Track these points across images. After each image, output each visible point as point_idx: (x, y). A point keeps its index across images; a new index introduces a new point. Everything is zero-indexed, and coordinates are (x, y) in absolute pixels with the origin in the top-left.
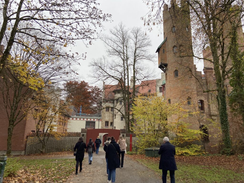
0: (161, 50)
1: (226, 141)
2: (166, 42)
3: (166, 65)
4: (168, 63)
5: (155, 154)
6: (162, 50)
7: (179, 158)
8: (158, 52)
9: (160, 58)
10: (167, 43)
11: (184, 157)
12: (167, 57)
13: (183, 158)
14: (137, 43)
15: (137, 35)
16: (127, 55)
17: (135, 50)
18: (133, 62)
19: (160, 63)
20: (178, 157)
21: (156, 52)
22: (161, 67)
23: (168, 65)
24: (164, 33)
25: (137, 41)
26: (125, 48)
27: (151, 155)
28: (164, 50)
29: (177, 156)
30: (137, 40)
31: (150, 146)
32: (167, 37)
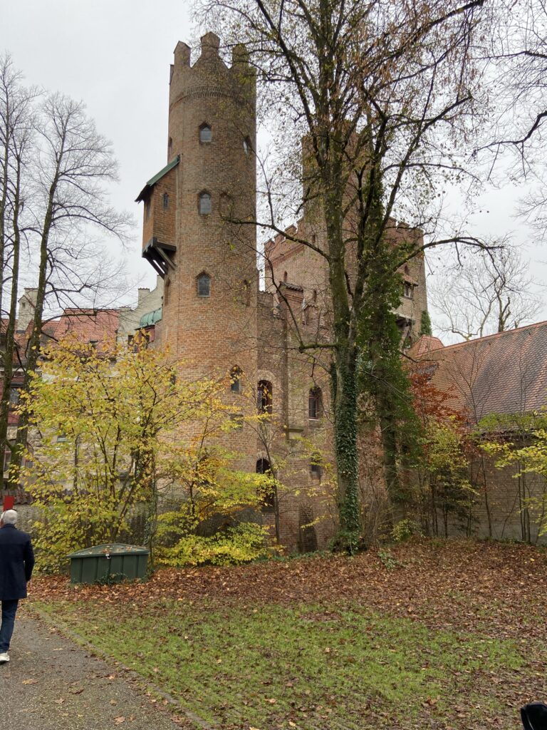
0: (158, 194)
1: (349, 507)
2: (176, 170)
3: (171, 252)
4: (177, 245)
5: (109, 572)
6: (161, 194)
7: (201, 577)
8: (142, 202)
9: (151, 222)
10: (177, 176)
11: (218, 573)
12: (177, 224)
13: (217, 577)
14: (66, 155)
15: (68, 128)
16: (17, 189)
17: (53, 177)
18: (43, 222)
19: (150, 238)
20: (196, 574)
21: (139, 200)
22: (151, 254)
23: (177, 253)
24: (170, 141)
25: (65, 149)
26: (12, 160)
27: (96, 577)
28: (166, 196)
29: (192, 572)
30: (65, 145)
31: (93, 538)
32: (179, 156)
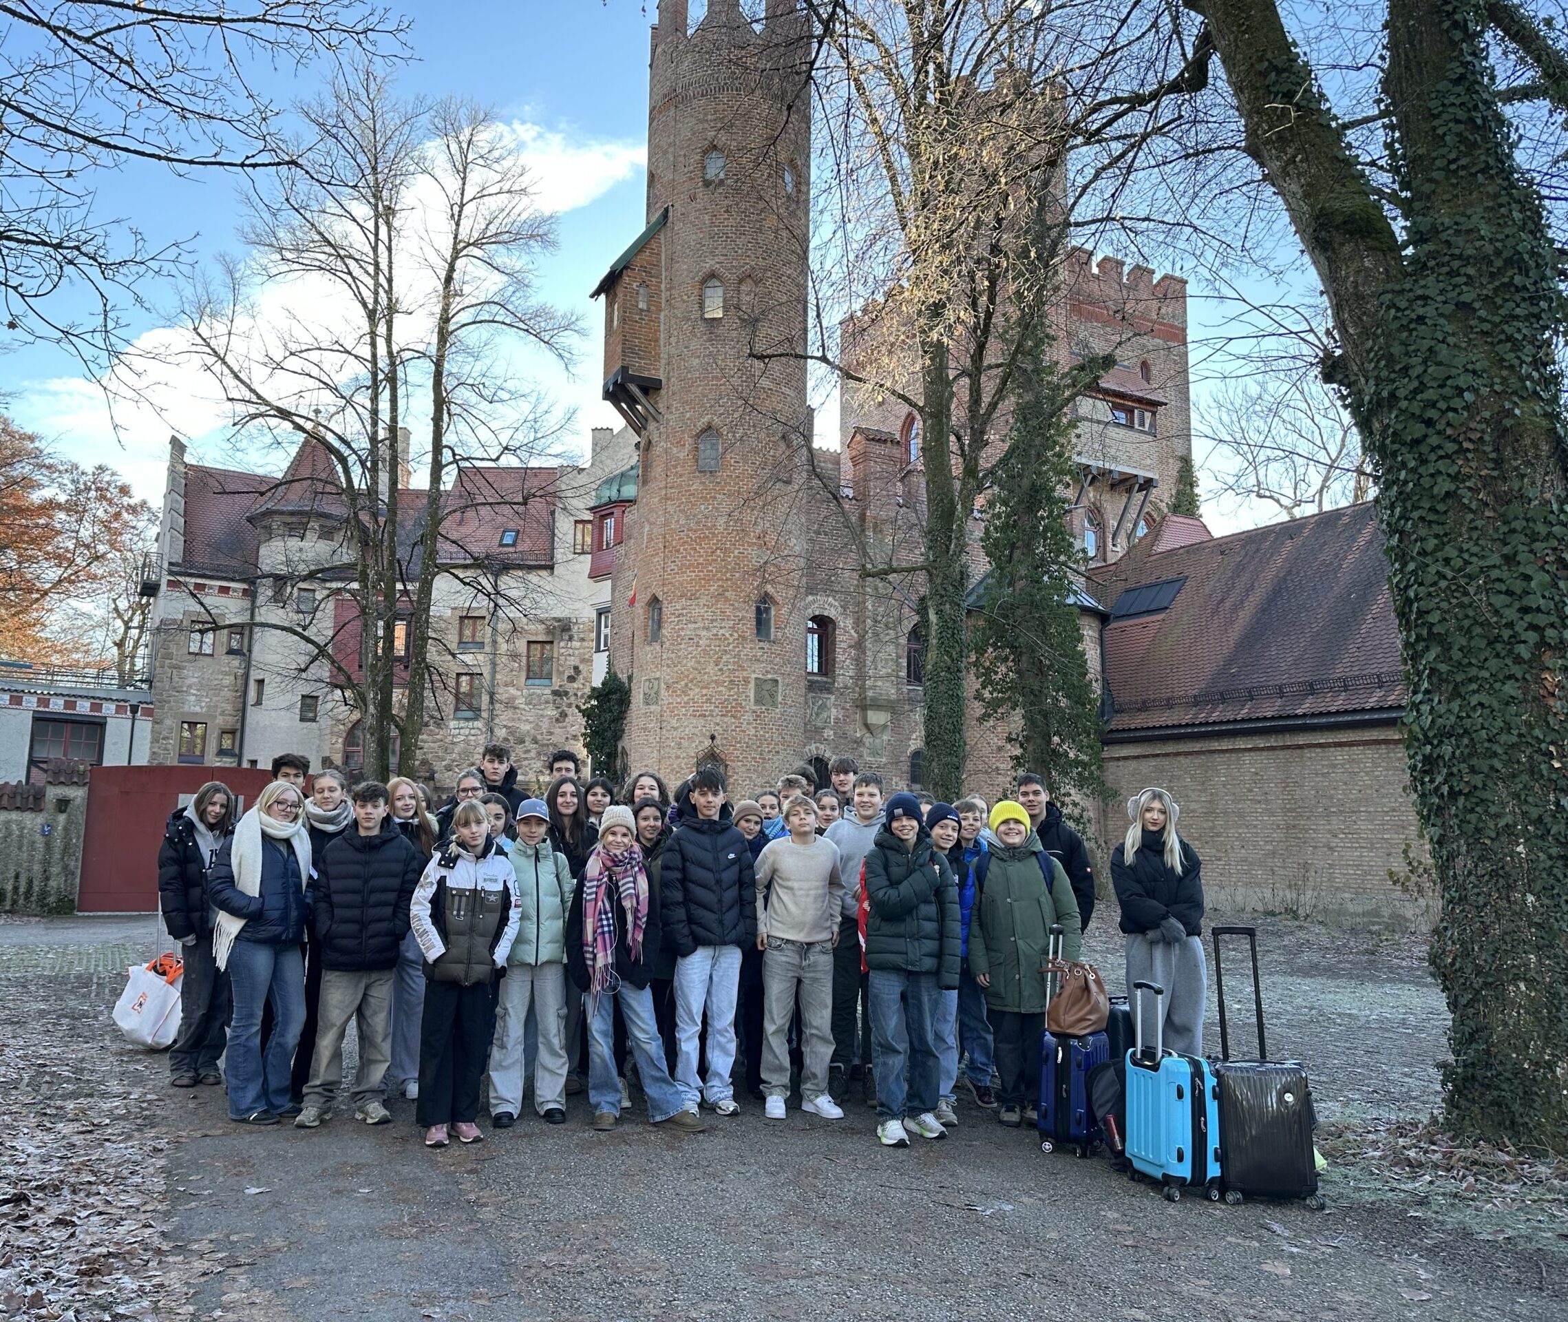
0: (631, 282)
2: (662, 237)
3: (651, 387)
4: (662, 377)
6: (634, 285)
8: (603, 297)
9: (618, 338)
10: (664, 248)
12: (663, 337)
15: (470, 157)
16: (390, 283)
17: (448, 253)
18: (434, 339)
19: (617, 367)
21: (596, 294)
23: (663, 392)
28: (644, 286)
30: (467, 189)
32: (667, 210)
